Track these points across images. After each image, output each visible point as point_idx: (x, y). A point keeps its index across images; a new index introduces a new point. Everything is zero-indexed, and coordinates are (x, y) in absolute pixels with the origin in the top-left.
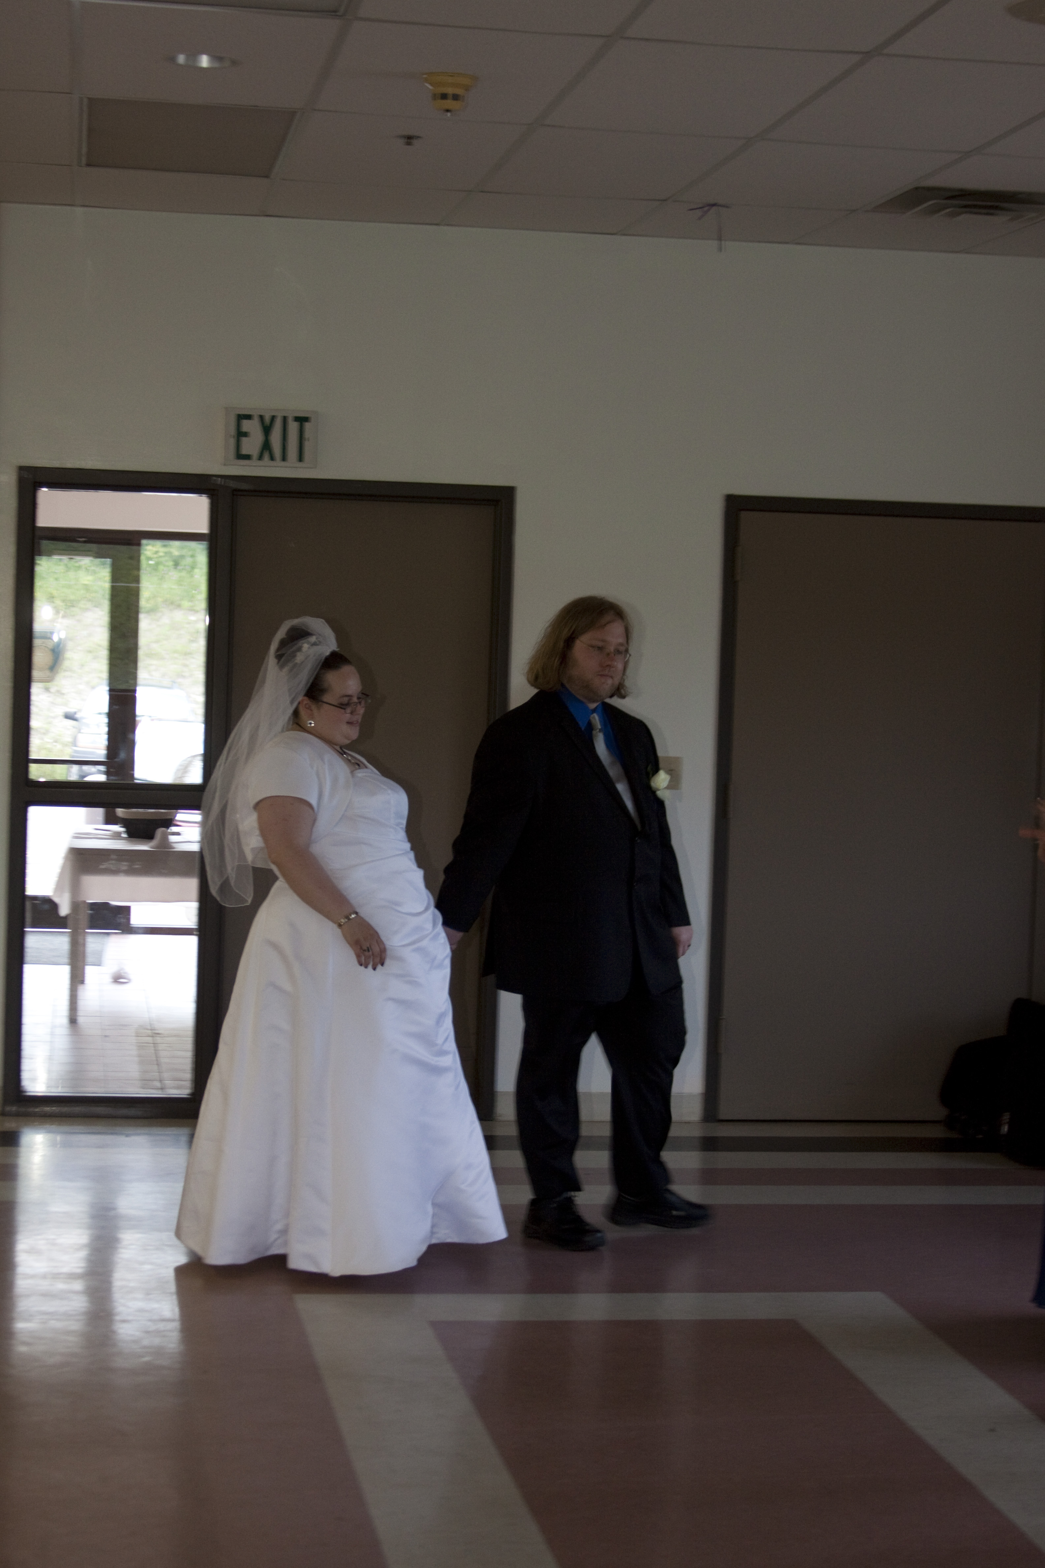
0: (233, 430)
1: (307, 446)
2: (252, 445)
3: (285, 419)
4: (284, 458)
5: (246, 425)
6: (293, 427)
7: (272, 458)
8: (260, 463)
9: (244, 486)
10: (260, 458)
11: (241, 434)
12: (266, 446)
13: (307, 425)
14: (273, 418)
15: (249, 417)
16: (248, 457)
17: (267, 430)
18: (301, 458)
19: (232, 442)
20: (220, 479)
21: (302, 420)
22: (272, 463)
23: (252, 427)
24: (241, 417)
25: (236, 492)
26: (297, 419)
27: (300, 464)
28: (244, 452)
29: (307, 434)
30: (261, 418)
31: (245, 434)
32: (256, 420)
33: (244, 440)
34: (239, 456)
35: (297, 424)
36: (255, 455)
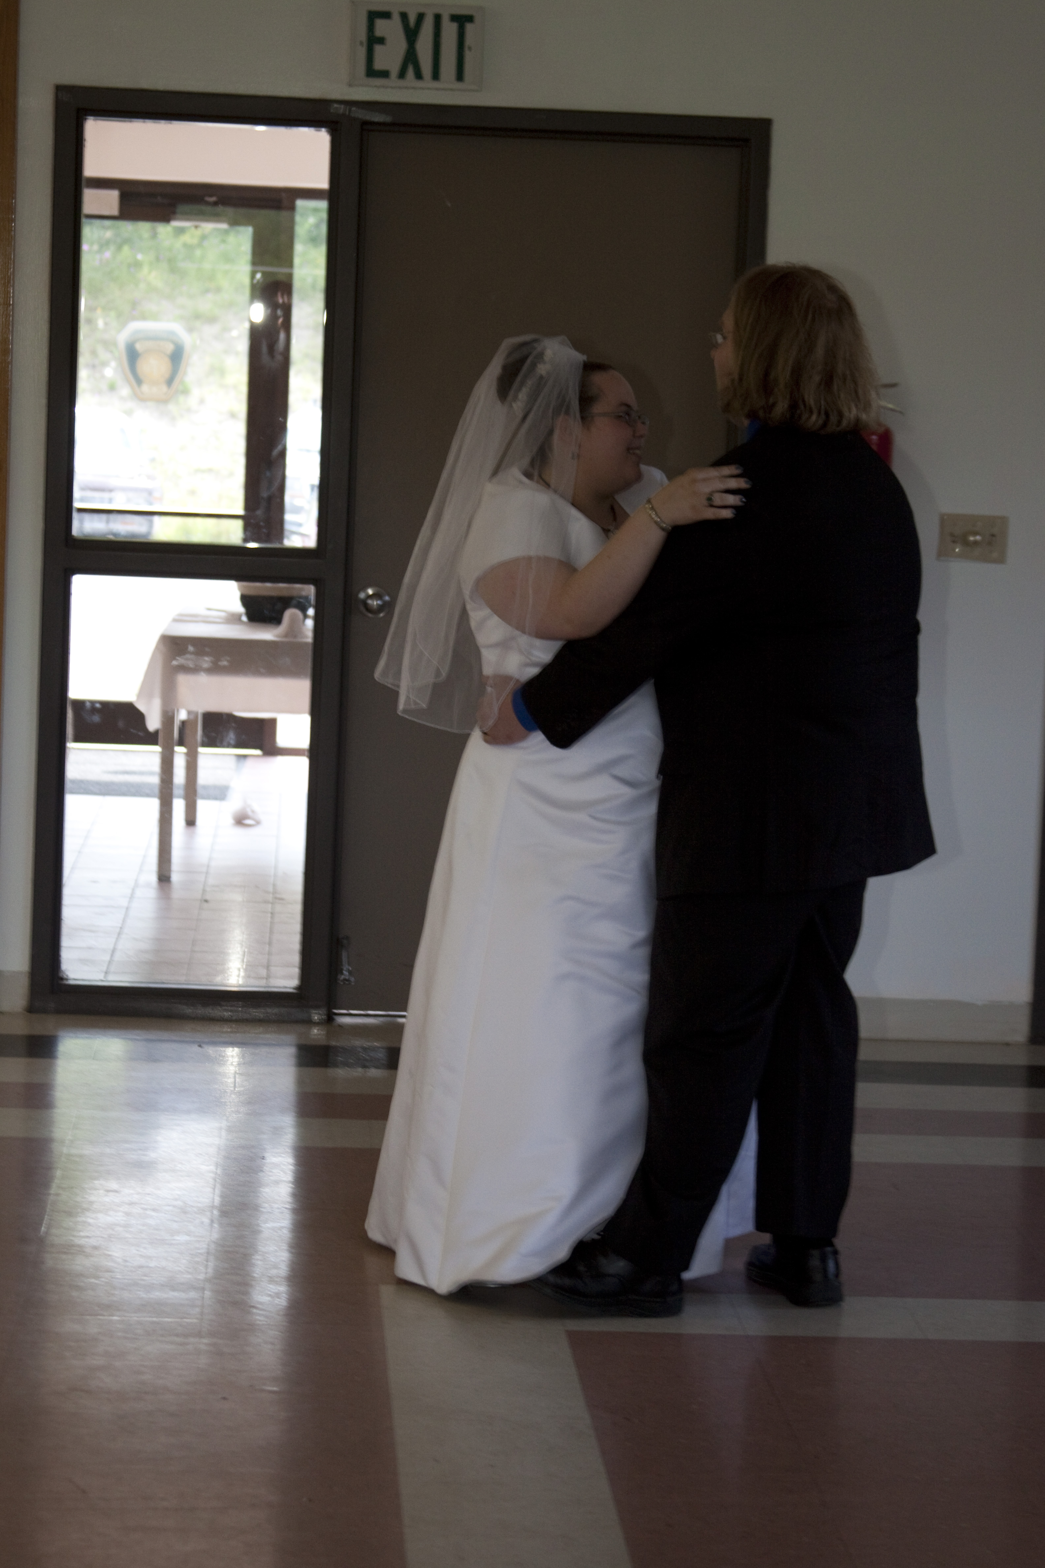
0: (363, 35)
1: (468, 56)
2: (391, 56)
3: (438, 18)
4: (436, 76)
5: (382, 27)
6: (450, 30)
7: (419, 76)
8: (401, 83)
9: (378, 118)
10: (402, 75)
11: (373, 41)
12: (411, 58)
13: (469, 27)
14: (421, 17)
15: (386, 15)
16: (385, 74)
17: (412, 34)
18: (460, 77)
19: (362, 52)
20: (342, 106)
21: (462, 20)
22: (419, 84)
23: (390, 29)
24: (373, 16)
25: (366, 126)
26: (454, 18)
27: (459, 85)
28: (378, 65)
29: (469, 40)
30: (404, 16)
31: (381, 41)
32: (396, 18)
33: (378, 48)
34: (371, 72)
35: (454, 26)
36: (395, 71)
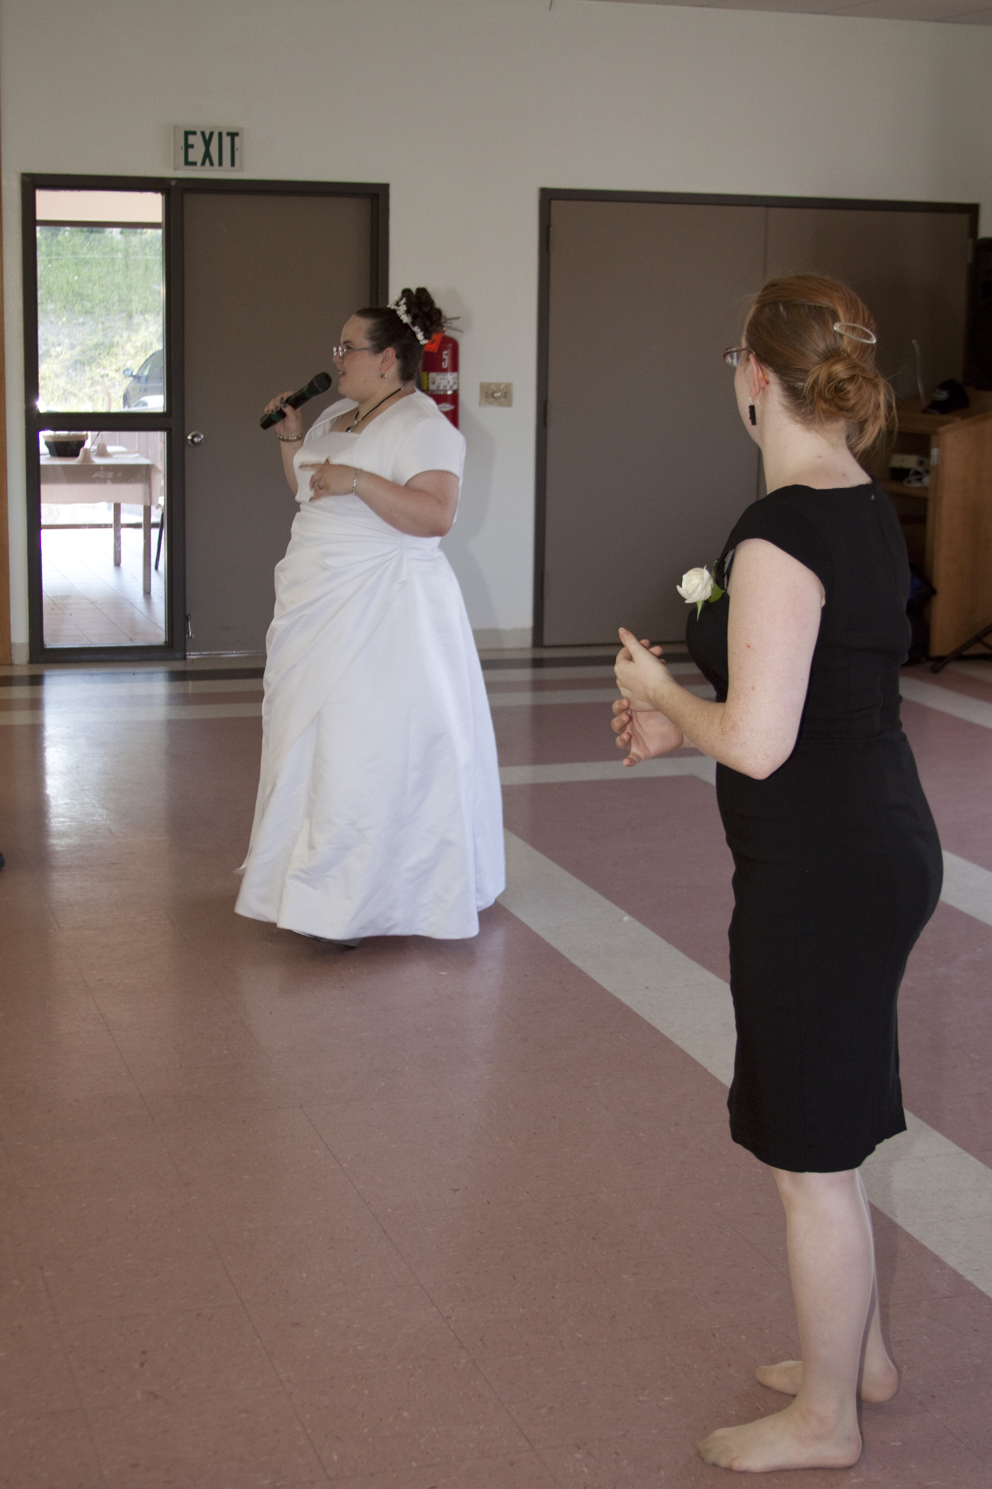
0: (182, 144)
1: (237, 154)
2: (197, 154)
3: (220, 134)
4: (220, 164)
5: (192, 139)
6: (227, 140)
7: (212, 164)
8: (203, 168)
9: (190, 186)
10: (203, 163)
11: (188, 146)
12: (207, 155)
13: (237, 139)
14: (211, 134)
15: (194, 133)
16: (194, 164)
17: (207, 143)
18: (233, 164)
19: (182, 153)
20: (170, 181)
21: (233, 135)
22: (212, 168)
23: (196, 140)
24: (187, 134)
25: (184, 191)
26: (228, 134)
27: (233, 168)
28: (191, 159)
29: (237, 146)
30: (203, 134)
31: (192, 146)
32: (199, 135)
33: (190, 151)
34: (187, 163)
35: (229, 138)
36: (199, 162)
